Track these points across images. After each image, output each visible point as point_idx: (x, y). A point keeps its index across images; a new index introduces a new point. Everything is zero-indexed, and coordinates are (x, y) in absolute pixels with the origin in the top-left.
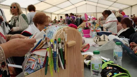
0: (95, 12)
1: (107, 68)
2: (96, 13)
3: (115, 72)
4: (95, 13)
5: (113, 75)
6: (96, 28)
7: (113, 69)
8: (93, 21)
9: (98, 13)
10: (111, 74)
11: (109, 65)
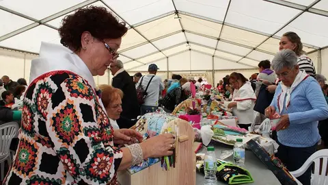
0: (211, 69)
1: (225, 170)
2: (213, 71)
3: (233, 173)
4: (210, 71)
5: (231, 176)
6: (212, 110)
7: (232, 171)
8: (206, 93)
9: (217, 71)
10: (228, 175)
11: (226, 167)
